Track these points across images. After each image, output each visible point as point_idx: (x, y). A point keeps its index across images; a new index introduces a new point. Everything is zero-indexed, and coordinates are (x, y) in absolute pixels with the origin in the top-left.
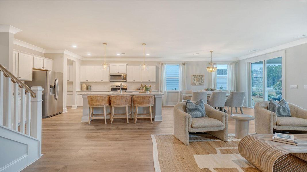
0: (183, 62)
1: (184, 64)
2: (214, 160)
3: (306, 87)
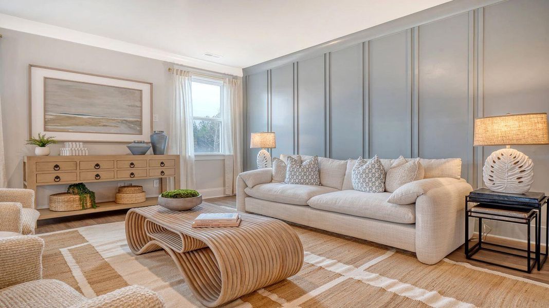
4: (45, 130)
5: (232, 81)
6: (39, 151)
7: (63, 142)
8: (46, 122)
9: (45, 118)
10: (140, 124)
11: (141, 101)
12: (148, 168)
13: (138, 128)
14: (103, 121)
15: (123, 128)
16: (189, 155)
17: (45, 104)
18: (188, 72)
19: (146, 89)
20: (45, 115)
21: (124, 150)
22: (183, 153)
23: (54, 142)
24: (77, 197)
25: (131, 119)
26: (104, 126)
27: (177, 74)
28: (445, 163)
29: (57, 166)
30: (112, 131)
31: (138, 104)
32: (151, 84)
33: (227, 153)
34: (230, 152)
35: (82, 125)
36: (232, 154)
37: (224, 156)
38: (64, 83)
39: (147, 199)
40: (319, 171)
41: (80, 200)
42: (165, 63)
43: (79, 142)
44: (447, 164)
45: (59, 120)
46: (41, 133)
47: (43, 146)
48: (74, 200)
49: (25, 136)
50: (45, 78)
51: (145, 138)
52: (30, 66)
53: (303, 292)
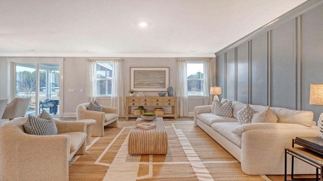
2: (122, 171)
3: (82, 90)
4: (134, 88)
5: (208, 61)
6: (131, 95)
7: (137, 92)
8: (134, 85)
10: (165, 84)
11: (165, 75)
12: (163, 102)
13: (164, 86)
14: (151, 83)
15: (158, 86)
16: (185, 96)
17: (134, 79)
18: (185, 60)
19: (167, 70)
20: (134, 83)
21: (156, 94)
22: (182, 96)
23: (135, 92)
25: (162, 82)
26: (152, 85)
27: (180, 62)
28: (297, 113)
29: (134, 100)
30: (155, 87)
31: (164, 76)
32: (169, 68)
33: (205, 96)
34: (207, 95)
35: (145, 85)
36: (208, 96)
37: (204, 97)
38: (140, 72)
39: (165, 114)
40: (233, 109)
41: (140, 112)
42: (175, 58)
43: (142, 91)
44: (298, 115)
45: (138, 84)
46: (133, 89)
47: (132, 93)
48: (138, 112)
49: (129, 90)
50: (134, 71)
51: (166, 90)
52: (130, 68)
53: (163, 161)
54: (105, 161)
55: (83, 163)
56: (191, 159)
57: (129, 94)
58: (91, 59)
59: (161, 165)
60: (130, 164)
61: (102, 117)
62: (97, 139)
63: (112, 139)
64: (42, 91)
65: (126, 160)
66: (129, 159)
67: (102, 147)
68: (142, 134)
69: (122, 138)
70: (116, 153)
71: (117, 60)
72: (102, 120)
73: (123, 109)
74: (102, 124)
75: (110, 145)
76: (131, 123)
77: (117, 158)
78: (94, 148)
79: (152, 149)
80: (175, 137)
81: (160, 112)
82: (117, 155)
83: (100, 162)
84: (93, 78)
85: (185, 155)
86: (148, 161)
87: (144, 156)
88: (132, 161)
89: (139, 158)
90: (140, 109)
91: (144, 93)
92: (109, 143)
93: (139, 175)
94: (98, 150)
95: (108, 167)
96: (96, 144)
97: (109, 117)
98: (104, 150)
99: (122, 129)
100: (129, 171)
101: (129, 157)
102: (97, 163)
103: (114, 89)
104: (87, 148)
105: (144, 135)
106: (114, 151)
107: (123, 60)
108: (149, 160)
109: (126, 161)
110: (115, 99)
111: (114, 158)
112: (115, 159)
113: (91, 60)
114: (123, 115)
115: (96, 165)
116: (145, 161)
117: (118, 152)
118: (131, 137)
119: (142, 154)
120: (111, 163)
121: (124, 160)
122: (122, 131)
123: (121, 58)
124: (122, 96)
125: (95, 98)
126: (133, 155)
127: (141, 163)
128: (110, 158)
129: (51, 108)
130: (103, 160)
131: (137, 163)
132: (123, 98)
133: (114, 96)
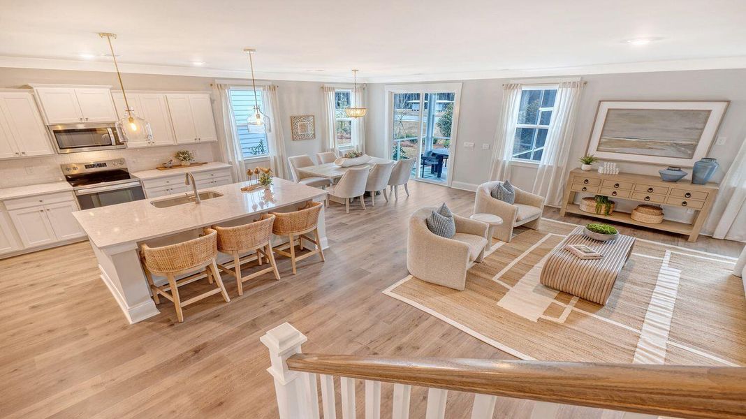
0: (270, 83)
1: (273, 87)
2: (525, 301)
3: (485, 146)
4: (597, 150)
6: (585, 167)
8: (599, 145)
9: (600, 141)
10: (693, 148)
11: (706, 123)
12: (668, 196)
13: (690, 152)
14: (650, 143)
15: (670, 151)
17: (603, 130)
19: (718, 109)
20: (600, 139)
21: (654, 173)
23: (597, 160)
24: (596, 204)
25: (684, 142)
26: (650, 148)
29: (587, 180)
30: (657, 154)
31: (699, 126)
32: (729, 101)
35: (629, 147)
38: (625, 111)
39: (663, 222)
41: (597, 207)
45: (609, 143)
46: (593, 152)
47: (588, 163)
48: (592, 206)
49: (582, 155)
50: (609, 109)
51: (690, 163)
52: (600, 101)
53: (593, 313)
54: (506, 280)
55: (479, 273)
56: (647, 329)
57: (580, 163)
58: (511, 82)
59: (585, 316)
60: (538, 296)
61: (513, 214)
62: (500, 244)
63: (523, 252)
64: (411, 108)
65: (535, 289)
66: (539, 290)
67: (505, 260)
68: (570, 263)
69: (539, 253)
70: (523, 275)
71: (570, 83)
72: (512, 217)
73: (561, 190)
74: (511, 223)
75: (517, 260)
76: (567, 225)
77: (522, 282)
78: (493, 257)
79: (579, 290)
80: (648, 283)
81: (650, 216)
82: (523, 279)
83: (499, 279)
84: (510, 123)
85: (642, 319)
86: (567, 303)
87: (565, 294)
88: (542, 293)
89: (555, 294)
90: (598, 199)
91: (621, 164)
92: (516, 257)
93: (545, 313)
94: (498, 262)
95: (508, 290)
96: (497, 252)
97: (525, 213)
98: (507, 265)
99: (544, 235)
100: (534, 304)
101: (539, 288)
102: (495, 279)
103: (549, 149)
104: (486, 254)
105: (572, 266)
106: (521, 271)
107: (585, 83)
108: (569, 302)
109: (534, 291)
110: (547, 170)
111: (518, 281)
112: (519, 283)
113: (511, 85)
114: (556, 204)
115: (494, 282)
116: (561, 300)
117: (526, 275)
118: (549, 263)
119: (561, 289)
120: (512, 285)
121: (531, 289)
122: (544, 239)
123: (582, 77)
124: (563, 164)
125: (507, 165)
126: (547, 287)
127: (555, 301)
128: (512, 278)
129: (433, 166)
130: (503, 278)
131: (549, 299)
132: (564, 171)
133: (545, 164)
